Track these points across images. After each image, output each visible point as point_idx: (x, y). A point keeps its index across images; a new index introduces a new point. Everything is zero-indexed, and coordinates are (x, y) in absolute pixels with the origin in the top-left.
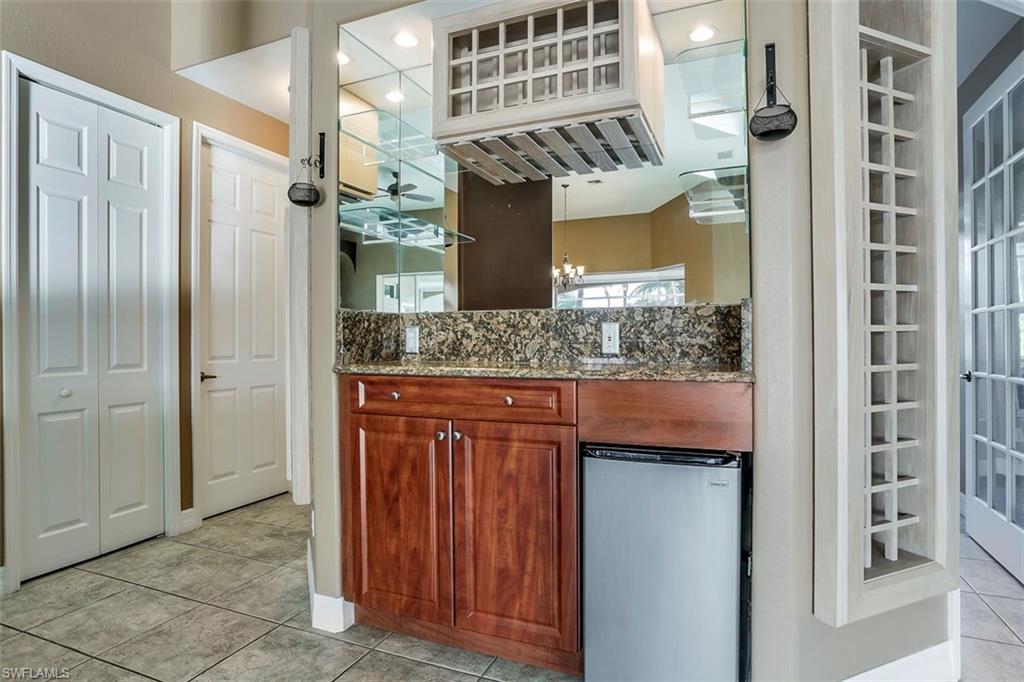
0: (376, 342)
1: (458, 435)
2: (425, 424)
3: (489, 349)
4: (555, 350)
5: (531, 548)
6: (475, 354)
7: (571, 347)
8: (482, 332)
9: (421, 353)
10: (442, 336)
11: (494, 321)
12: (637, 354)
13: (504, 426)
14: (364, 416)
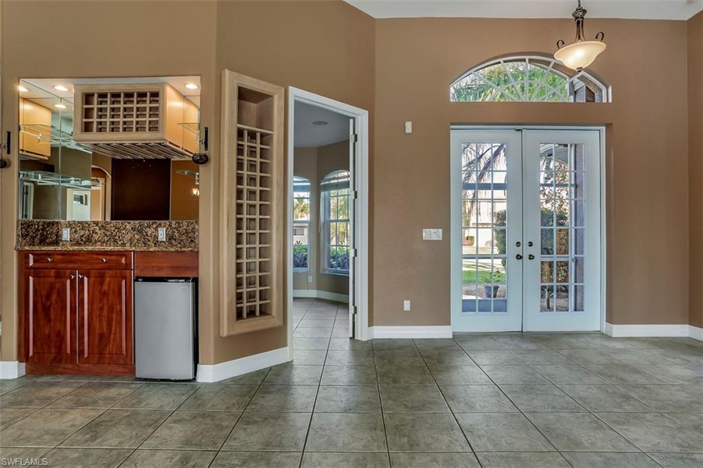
0: (42, 235)
1: (81, 277)
2: (65, 273)
3: (106, 239)
4: (137, 240)
5: (114, 323)
6: (99, 241)
7: (144, 238)
8: (103, 231)
9: (71, 241)
10: (82, 232)
11: (109, 226)
12: (173, 241)
13: (102, 271)
14: (32, 270)
